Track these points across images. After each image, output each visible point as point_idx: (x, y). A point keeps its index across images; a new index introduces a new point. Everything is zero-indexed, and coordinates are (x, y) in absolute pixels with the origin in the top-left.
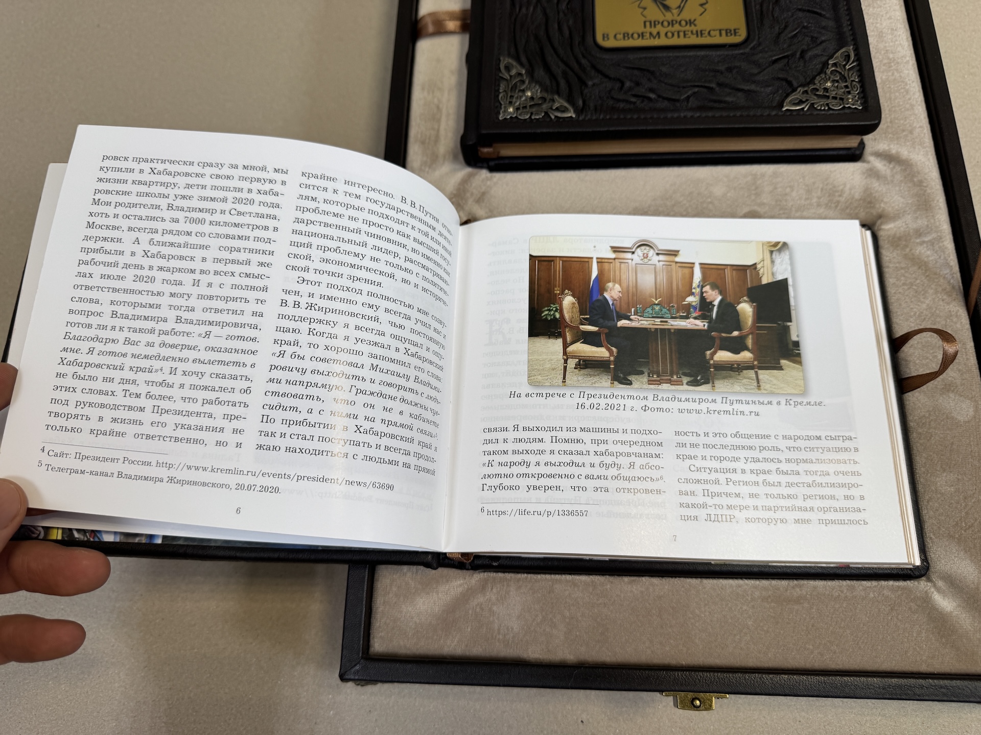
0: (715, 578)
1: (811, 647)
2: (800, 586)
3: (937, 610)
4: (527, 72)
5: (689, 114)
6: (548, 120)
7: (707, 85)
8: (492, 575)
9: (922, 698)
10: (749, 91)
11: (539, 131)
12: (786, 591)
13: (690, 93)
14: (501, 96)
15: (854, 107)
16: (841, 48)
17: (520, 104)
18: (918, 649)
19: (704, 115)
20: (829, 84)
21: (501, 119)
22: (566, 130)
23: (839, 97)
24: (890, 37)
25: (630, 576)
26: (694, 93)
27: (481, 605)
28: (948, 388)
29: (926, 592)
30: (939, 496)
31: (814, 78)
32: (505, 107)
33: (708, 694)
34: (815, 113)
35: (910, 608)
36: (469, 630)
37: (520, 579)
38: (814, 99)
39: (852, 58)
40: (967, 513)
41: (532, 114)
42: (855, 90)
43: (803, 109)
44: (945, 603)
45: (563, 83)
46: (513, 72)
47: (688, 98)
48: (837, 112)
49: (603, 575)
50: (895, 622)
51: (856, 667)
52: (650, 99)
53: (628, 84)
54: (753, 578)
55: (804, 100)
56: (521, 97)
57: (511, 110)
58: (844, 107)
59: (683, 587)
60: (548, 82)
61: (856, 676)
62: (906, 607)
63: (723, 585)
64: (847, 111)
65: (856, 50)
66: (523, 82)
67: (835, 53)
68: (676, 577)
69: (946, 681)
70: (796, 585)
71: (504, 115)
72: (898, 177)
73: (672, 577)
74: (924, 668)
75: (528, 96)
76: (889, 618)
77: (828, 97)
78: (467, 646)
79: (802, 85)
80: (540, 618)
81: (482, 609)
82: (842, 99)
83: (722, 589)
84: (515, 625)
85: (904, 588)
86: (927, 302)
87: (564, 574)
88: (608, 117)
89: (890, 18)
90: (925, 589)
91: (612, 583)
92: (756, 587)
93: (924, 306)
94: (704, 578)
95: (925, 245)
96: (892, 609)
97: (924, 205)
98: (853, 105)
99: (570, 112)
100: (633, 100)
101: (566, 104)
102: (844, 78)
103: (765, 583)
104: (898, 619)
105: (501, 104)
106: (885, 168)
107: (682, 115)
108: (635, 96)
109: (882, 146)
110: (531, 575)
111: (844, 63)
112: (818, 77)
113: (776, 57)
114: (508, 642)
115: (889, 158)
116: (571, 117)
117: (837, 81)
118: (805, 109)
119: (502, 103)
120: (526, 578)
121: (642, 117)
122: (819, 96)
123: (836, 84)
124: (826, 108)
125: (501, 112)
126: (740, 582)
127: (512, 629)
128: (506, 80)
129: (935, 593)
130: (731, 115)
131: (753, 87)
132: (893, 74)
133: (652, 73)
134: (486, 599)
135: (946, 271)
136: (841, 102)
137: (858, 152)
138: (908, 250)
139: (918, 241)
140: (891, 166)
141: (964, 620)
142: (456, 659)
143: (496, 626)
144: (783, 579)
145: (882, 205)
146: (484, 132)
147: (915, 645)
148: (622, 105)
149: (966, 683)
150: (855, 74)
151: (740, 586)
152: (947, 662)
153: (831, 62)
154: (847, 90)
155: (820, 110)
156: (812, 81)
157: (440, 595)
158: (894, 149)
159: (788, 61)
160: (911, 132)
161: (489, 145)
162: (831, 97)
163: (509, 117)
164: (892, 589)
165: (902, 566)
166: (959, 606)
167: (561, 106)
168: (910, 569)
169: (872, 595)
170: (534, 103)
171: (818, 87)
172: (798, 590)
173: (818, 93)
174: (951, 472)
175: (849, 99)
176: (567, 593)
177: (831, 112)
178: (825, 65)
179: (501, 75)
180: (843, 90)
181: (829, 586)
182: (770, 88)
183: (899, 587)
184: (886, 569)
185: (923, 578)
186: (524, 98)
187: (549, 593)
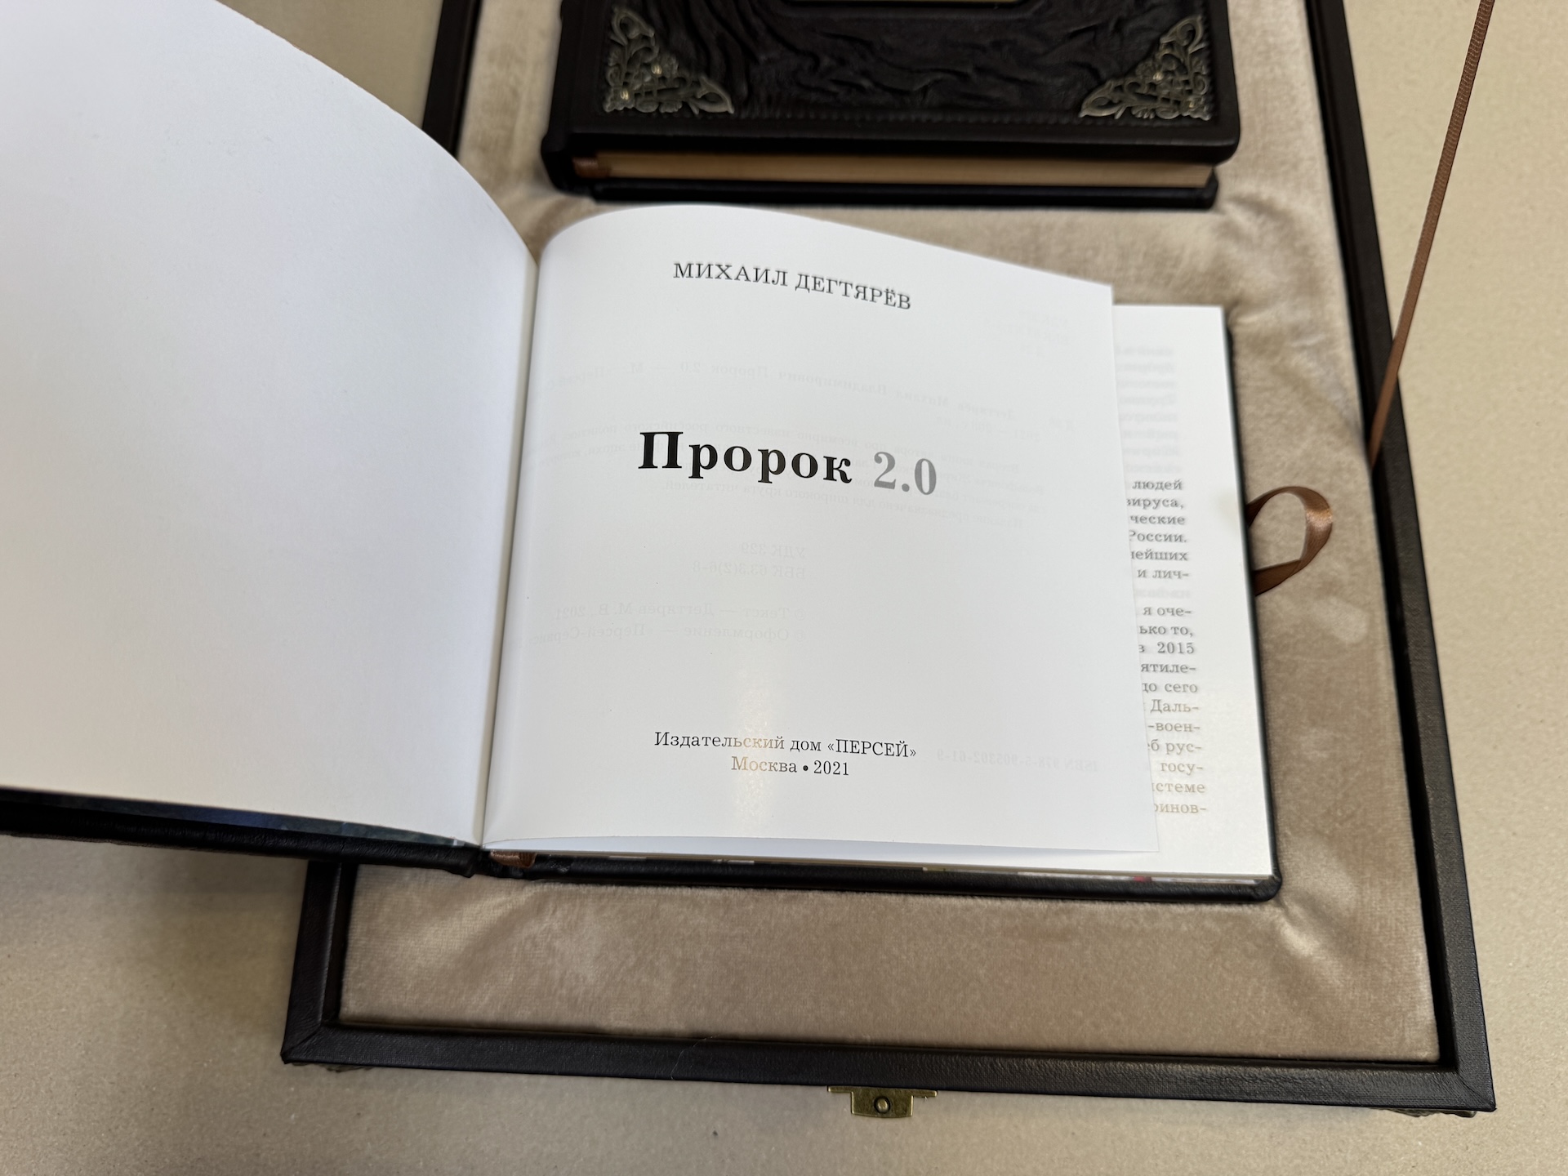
0: (928, 894)
1: (1080, 1013)
2: (1068, 912)
3: (1287, 953)
4: (658, 35)
5: (925, 117)
6: (688, 115)
7: (958, 69)
8: (557, 887)
9: (1253, 1098)
10: (1026, 82)
11: (670, 133)
12: (1045, 918)
13: (928, 81)
14: (610, 72)
15: (1196, 116)
16: (1182, 18)
17: (641, 88)
18: (1253, 1017)
19: (949, 119)
20: (1158, 77)
21: (607, 110)
22: (716, 134)
23: (1173, 98)
25: (790, 889)
26: (937, 82)
27: (535, 938)
28: (1330, 588)
29: (1272, 925)
30: (1303, 765)
31: (1135, 66)
32: (616, 92)
33: (902, 1090)
34: (1134, 123)
35: (1245, 951)
36: (511, 979)
37: (604, 894)
38: (1132, 100)
39: (1200, 34)
40: (1346, 795)
41: (660, 104)
42: (1202, 86)
43: (1113, 116)
44: (1302, 942)
45: (717, 57)
46: (634, 33)
47: (925, 90)
48: (1168, 124)
49: (745, 887)
50: (1218, 973)
51: (1151, 1046)
52: (861, 89)
53: (826, 62)
54: (991, 896)
55: (1116, 101)
56: (644, 76)
57: (626, 96)
58: (1180, 117)
59: (874, 908)
60: (692, 52)
61: (1150, 1061)
62: (1237, 947)
63: (940, 906)
64: (1187, 123)
65: (1207, 23)
66: (649, 50)
67: (1172, 26)
68: (864, 892)
69: (1292, 1070)
70: (1062, 910)
71: (614, 105)
72: (1271, 239)
73: (857, 891)
74: (1260, 1049)
75: (656, 74)
76: (1210, 966)
77: (1155, 98)
78: (505, 1006)
79: (1116, 77)
80: (632, 961)
81: (535, 945)
82: (1178, 103)
83: (938, 912)
84: (589, 972)
85: (1238, 917)
86: (1305, 445)
87: (680, 886)
88: (789, 116)
90: (1271, 919)
91: (757, 901)
92: (994, 912)
93: (1299, 452)
94: (910, 893)
95: (1305, 353)
96: (1216, 952)
97: (1308, 286)
98: (1195, 112)
99: (726, 104)
100: (834, 88)
101: (720, 91)
102: (1182, 68)
103: (1009, 904)
104: (1224, 967)
105: (608, 84)
106: (1250, 223)
107: (913, 117)
108: (836, 82)
109: (1247, 187)
110: (624, 888)
111: (1185, 43)
112: (1141, 66)
113: (1076, 29)
114: (576, 1000)
115: (1259, 207)
116: (727, 113)
117: (1172, 73)
118: (1117, 117)
119: (612, 84)
120: (614, 893)
121: (847, 118)
122: (1141, 96)
123: (1170, 78)
124: (1152, 117)
125: (609, 99)
126: (969, 902)
127: (585, 978)
128: (621, 46)
129: (1287, 925)
130: (995, 120)
131: (1032, 76)
132: (1272, 70)
133: (869, 45)
134: (543, 928)
135: (1336, 397)
136: (1176, 107)
137: (1206, 196)
138: (1277, 360)
139: (1295, 344)
140: (1260, 220)
141: (1331, 970)
142: (487, 1028)
143: (557, 974)
144: (1041, 898)
145: (1241, 284)
146: (578, 130)
147: (1250, 1010)
148: (813, 97)
149: (1325, 1073)
150: (1201, 62)
151: (967, 909)
152: (1298, 1039)
153: (1165, 40)
154: (1187, 88)
155: (1142, 118)
156: (1131, 71)
157: (464, 921)
158: (1266, 191)
159: (1094, 38)
160: (1295, 166)
161: (590, 154)
162: (1159, 99)
163: (621, 109)
164: (1218, 919)
165: (1238, 881)
166: (1324, 947)
167: (710, 93)
168: (1251, 887)
169: (1184, 928)
170: (665, 87)
171: (1139, 82)
172: (1064, 917)
173: (1139, 91)
174: (1324, 726)
175: (1189, 102)
176: (681, 918)
177: (1158, 123)
178: (1155, 44)
179: (613, 37)
180: (1179, 89)
181: (1115, 912)
182: (1062, 80)
183: (1229, 915)
184: (1212, 886)
185: (1272, 901)
186: (648, 79)
187: (652, 918)
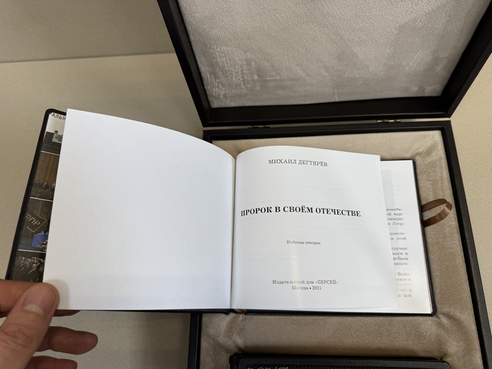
24: (450, 238)
72: (455, 328)
89: (449, 226)
106: (448, 322)
109: (446, 310)
115: (449, 316)
140: (451, 321)
